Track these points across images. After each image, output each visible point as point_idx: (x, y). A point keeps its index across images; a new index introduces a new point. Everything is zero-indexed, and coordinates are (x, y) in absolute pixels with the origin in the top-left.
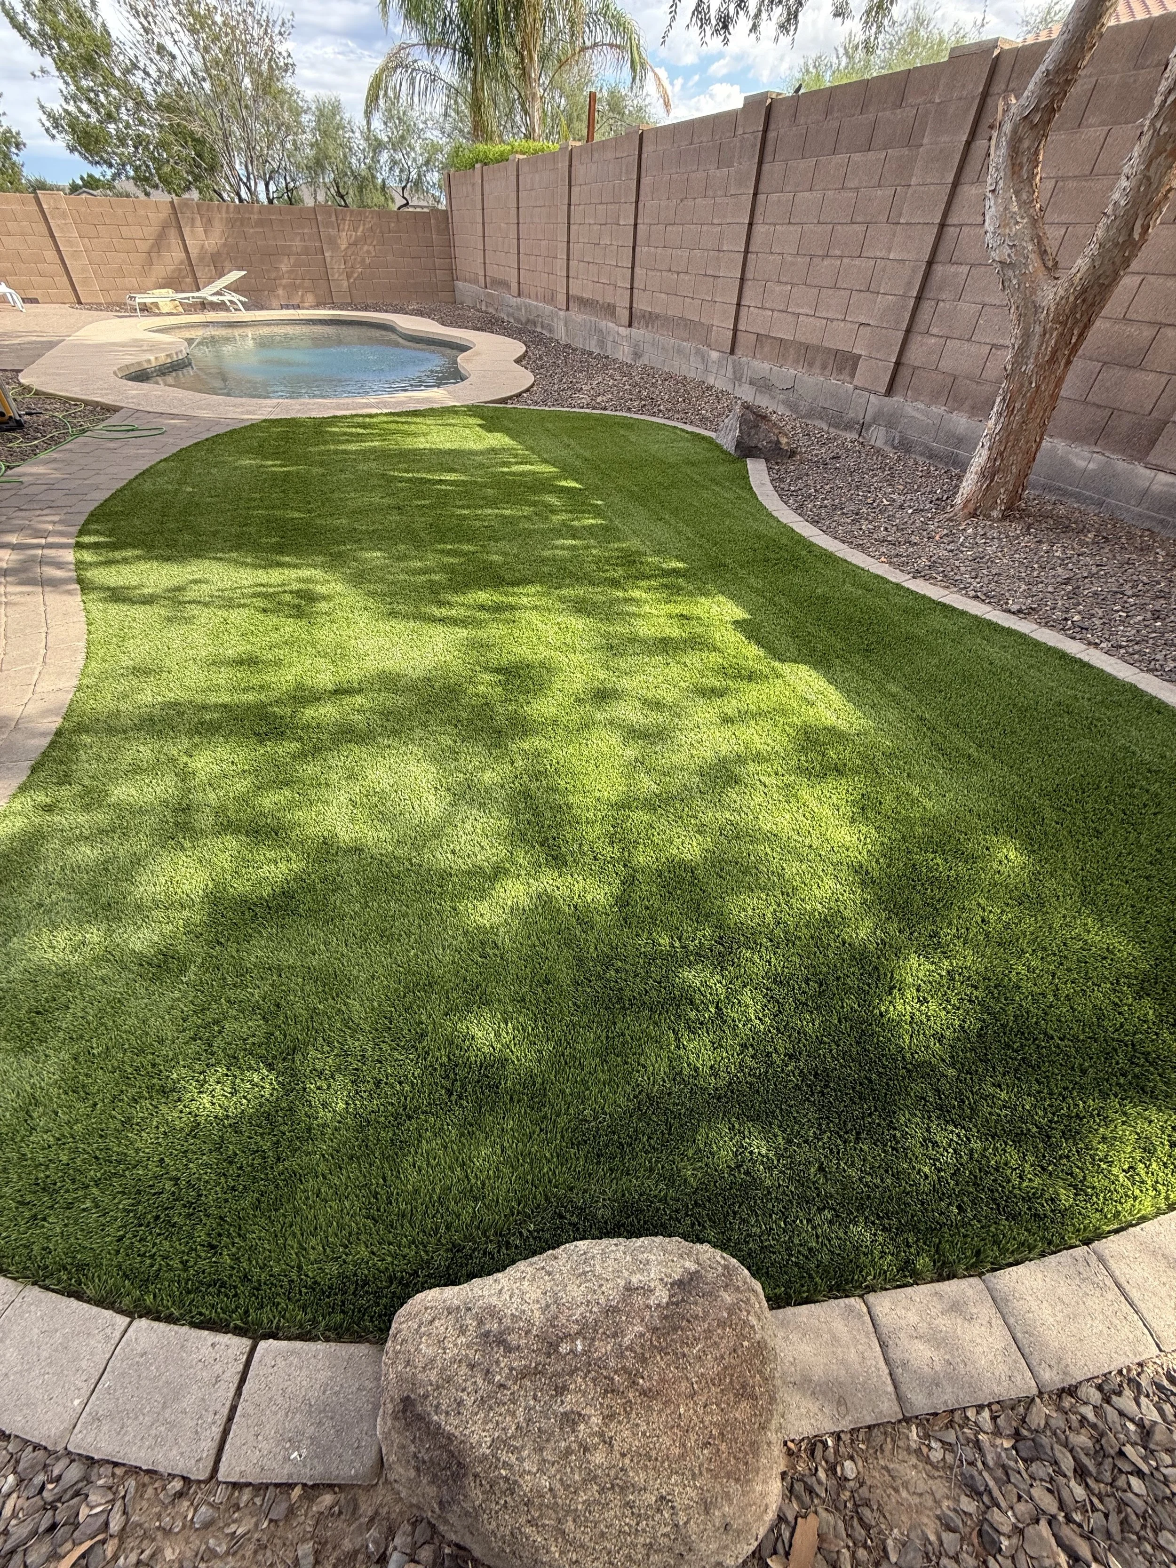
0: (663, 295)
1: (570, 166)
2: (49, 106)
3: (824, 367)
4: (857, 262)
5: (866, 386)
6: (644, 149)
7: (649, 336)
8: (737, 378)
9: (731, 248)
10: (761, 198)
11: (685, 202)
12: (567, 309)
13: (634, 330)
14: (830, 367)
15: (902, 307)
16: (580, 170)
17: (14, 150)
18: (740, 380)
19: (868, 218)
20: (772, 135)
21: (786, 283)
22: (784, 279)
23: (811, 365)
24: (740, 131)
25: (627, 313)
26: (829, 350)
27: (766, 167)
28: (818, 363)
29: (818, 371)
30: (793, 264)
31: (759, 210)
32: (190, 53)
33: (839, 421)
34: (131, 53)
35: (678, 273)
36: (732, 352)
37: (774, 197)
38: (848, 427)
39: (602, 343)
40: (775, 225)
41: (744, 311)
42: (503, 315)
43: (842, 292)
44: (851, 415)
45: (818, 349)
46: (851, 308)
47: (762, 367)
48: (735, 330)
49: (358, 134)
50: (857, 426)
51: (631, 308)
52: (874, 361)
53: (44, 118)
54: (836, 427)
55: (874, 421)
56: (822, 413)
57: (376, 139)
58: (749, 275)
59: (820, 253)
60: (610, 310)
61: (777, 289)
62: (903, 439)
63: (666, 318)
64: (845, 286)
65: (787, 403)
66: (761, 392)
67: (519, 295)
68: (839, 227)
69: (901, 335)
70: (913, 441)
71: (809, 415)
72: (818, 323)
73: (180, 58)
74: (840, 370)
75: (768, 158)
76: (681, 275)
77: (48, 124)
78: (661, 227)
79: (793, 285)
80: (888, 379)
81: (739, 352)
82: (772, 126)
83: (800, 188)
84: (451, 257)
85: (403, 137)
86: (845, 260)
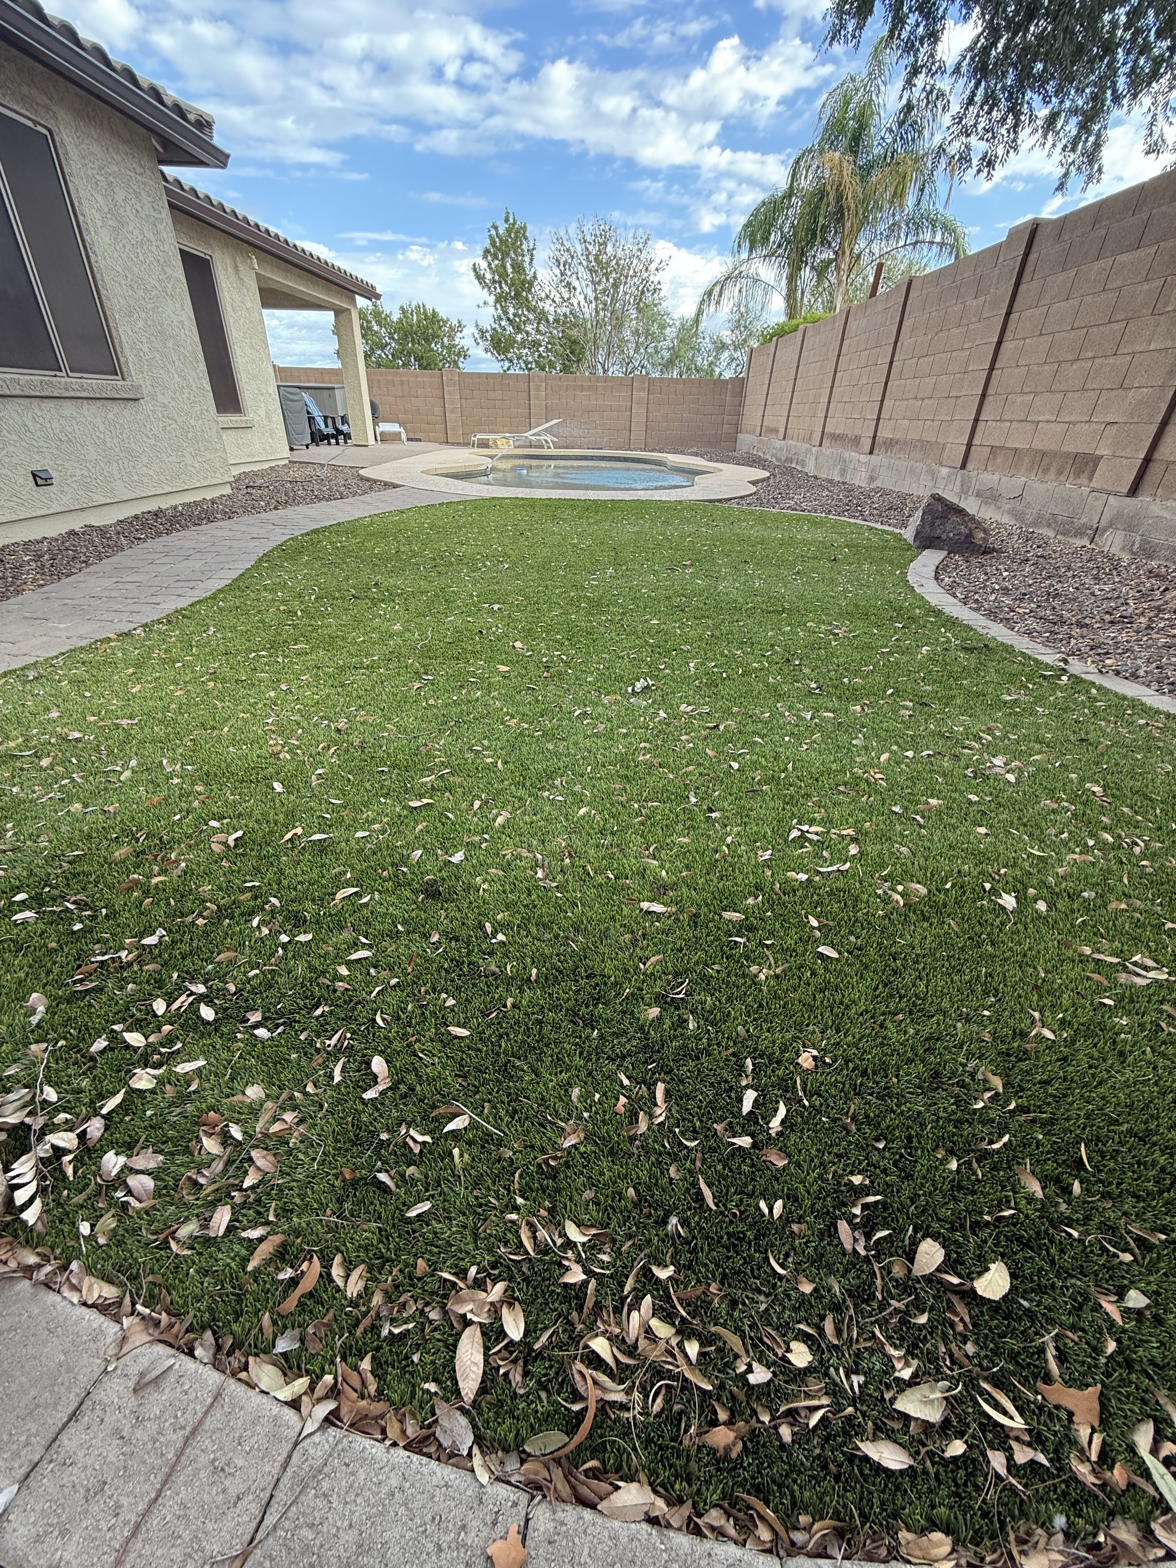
0: (906, 422)
1: (846, 324)
2: (480, 324)
3: (1060, 473)
4: (1111, 360)
5: (1106, 487)
6: (911, 295)
7: (886, 461)
8: (964, 491)
9: (976, 368)
10: (1014, 317)
11: (940, 335)
12: (820, 445)
13: (873, 457)
14: (1066, 473)
15: (1159, 398)
16: (853, 325)
17: (462, 359)
18: (967, 493)
19: (1130, 315)
20: (1033, 257)
21: (1030, 393)
22: (1027, 390)
23: (1046, 471)
24: (1001, 260)
25: (870, 441)
26: (1067, 454)
27: (1023, 288)
28: (1053, 470)
29: (1053, 477)
30: (1039, 373)
31: (1011, 326)
32: (587, 285)
33: (1068, 529)
34: (547, 290)
35: (923, 399)
36: (963, 466)
37: (1028, 313)
38: (1079, 533)
39: (843, 472)
40: (1025, 339)
41: (981, 426)
42: (768, 457)
43: (1091, 393)
44: (1084, 520)
45: (1054, 454)
46: (1098, 408)
47: (989, 479)
48: (969, 445)
49: (707, 340)
50: (1089, 532)
51: (875, 437)
52: (1118, 460)
53: (476, 332)
54: (1064, 534)
55: (1111, 524)
56: (1051, 521)
57: (722, 342)
58: (991, 391)
59: (1071, 358)
60: (856, 441)
61: (1019, 400)
62: (1145, 542)
63: (905, 442)
64: (1094, 386)
65: (1013, 513)
66: (986, 503)
67: (784, 438)
68: (1095, 329)
69: (1154, 428)
70: (1157, 545)
71: (1034, 524)
72: (1059, 428)
73: (579, 290)
74: (1078, 475)
75: (1026, 278)
76: (926, 401)
77: (477, 336)
78: (914, 361)
79: (1036, 394)
80: (1132, 478)
81: (970, 466)
82: (1035, 248)
83: (1056, 300)
84: (739, 414)
85: (745, 341)
86: (1097, 360)
